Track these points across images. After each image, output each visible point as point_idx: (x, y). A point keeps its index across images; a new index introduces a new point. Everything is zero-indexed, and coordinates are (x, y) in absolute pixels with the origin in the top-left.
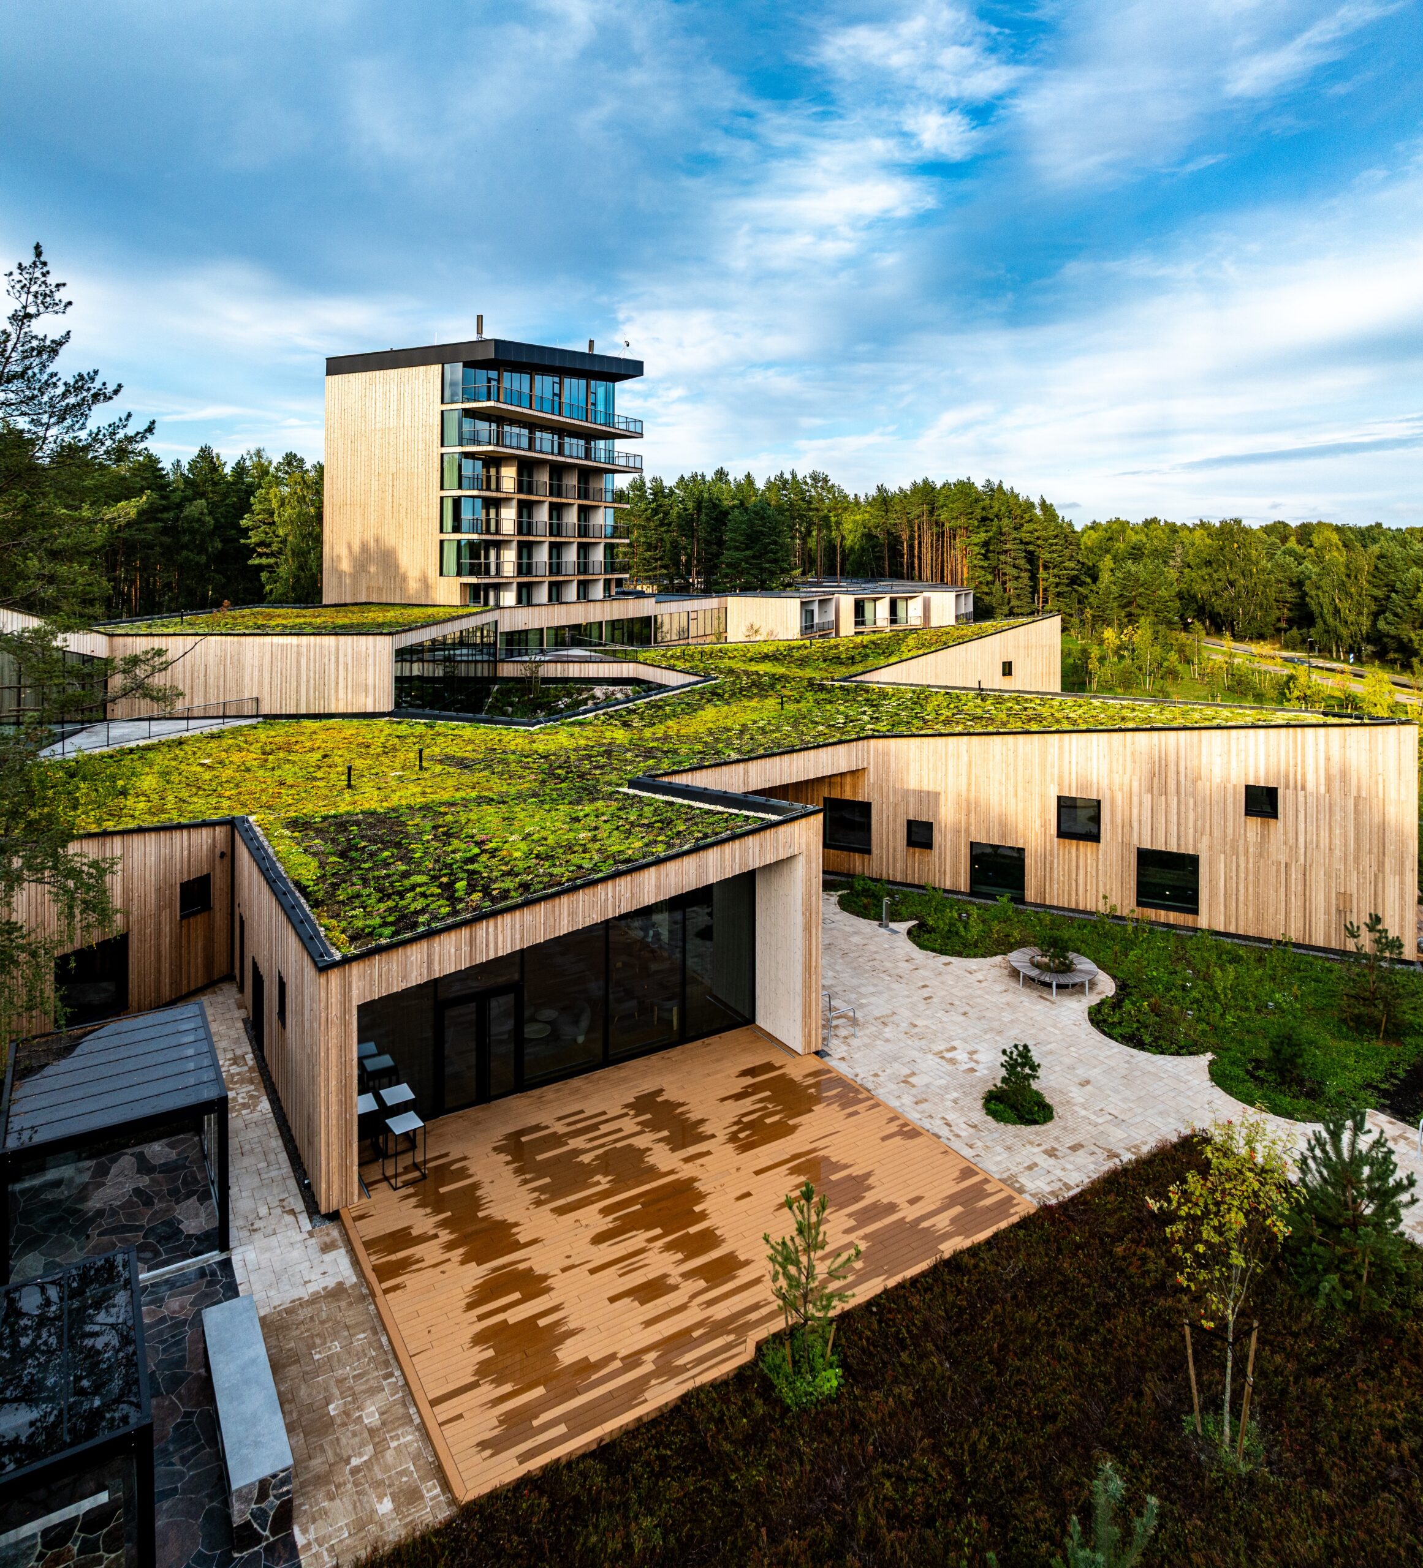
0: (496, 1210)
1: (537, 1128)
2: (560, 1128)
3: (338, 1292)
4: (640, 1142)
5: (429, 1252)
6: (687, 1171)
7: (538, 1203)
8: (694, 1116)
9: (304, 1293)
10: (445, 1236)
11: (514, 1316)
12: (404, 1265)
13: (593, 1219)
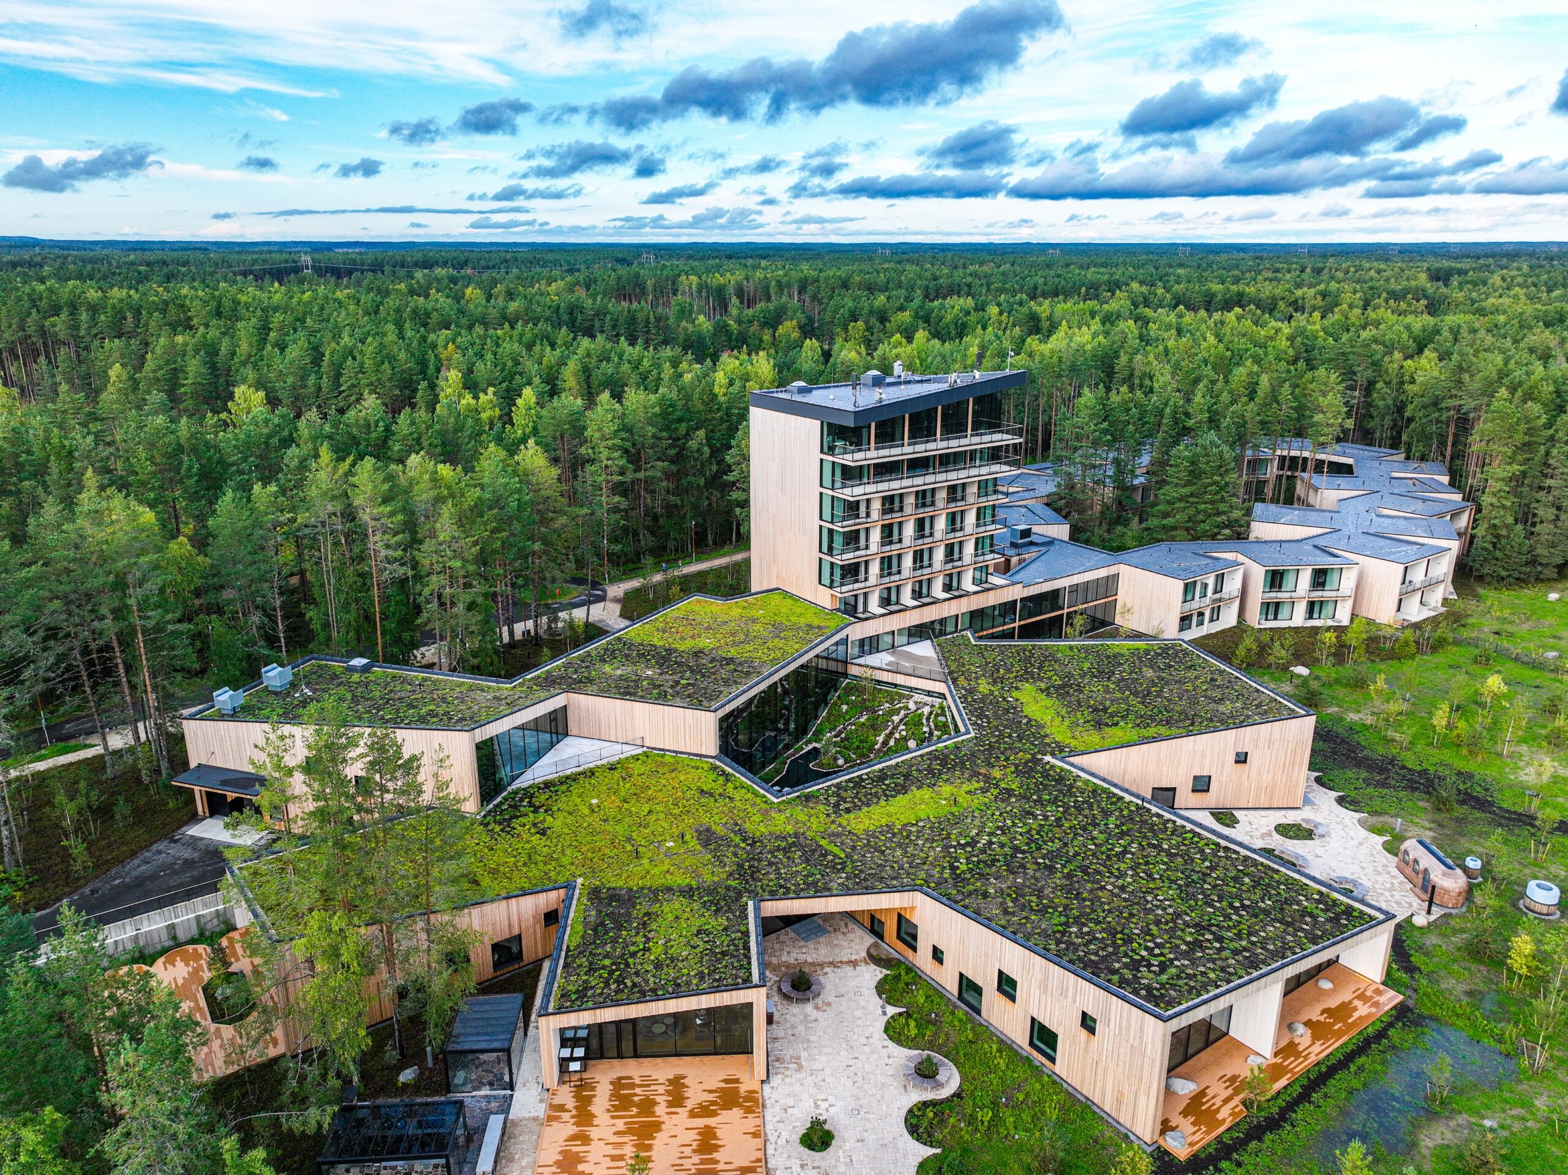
0: (593, 1109)
1: (630, 1078)
2: (637, 1081)
3: (535, 1119)
4: (658, 1099)
5: (566, 1116)
6: (665, 1118)
7: (608, 1111)
8: (686, 1095)
9: (527, 1115)
10: (574, 1112)
11: (575, 1149)
12: (557, 1118)
13: (620, 1124)
